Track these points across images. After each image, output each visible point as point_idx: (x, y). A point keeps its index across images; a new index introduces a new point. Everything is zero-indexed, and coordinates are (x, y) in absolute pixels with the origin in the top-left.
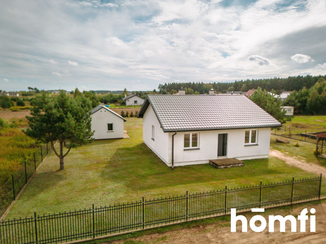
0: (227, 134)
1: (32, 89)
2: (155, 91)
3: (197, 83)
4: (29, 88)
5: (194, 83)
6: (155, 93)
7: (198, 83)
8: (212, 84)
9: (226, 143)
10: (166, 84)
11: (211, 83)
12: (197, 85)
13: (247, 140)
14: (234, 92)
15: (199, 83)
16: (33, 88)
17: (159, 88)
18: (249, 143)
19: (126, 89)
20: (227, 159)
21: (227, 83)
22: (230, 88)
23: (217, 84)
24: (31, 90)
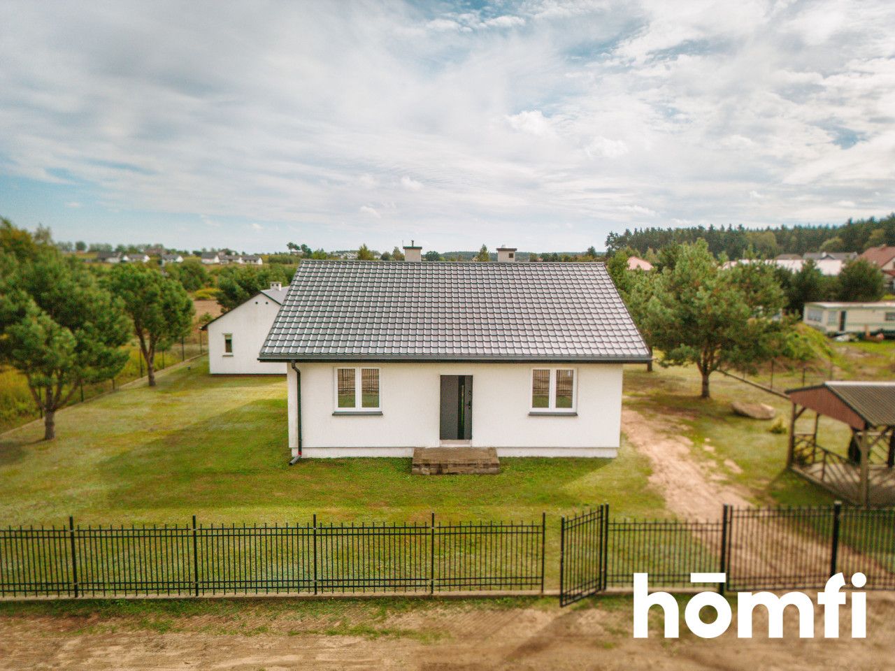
0: (471, 377)
1: (296, 247)
2: (591, 253)
3: (723, 228)
4: (291, 246)
5: (711, 228)
6: (590, 258)
7: (726, 228)
8: (776, 231)
9: (470, 404)
10: (628, 233)
11: (773, 227)
12: (722, 235)
13: (540, 398)
14: (827, 256)
15: (730, 228)
16: (299, 245)
17: (607, 243)
18: (547, 406)
19: (485, 248)
20: (470, 449)
21: (826, 228)
22: (829, 242)
23: (792, 232)
24: (293, 250)
